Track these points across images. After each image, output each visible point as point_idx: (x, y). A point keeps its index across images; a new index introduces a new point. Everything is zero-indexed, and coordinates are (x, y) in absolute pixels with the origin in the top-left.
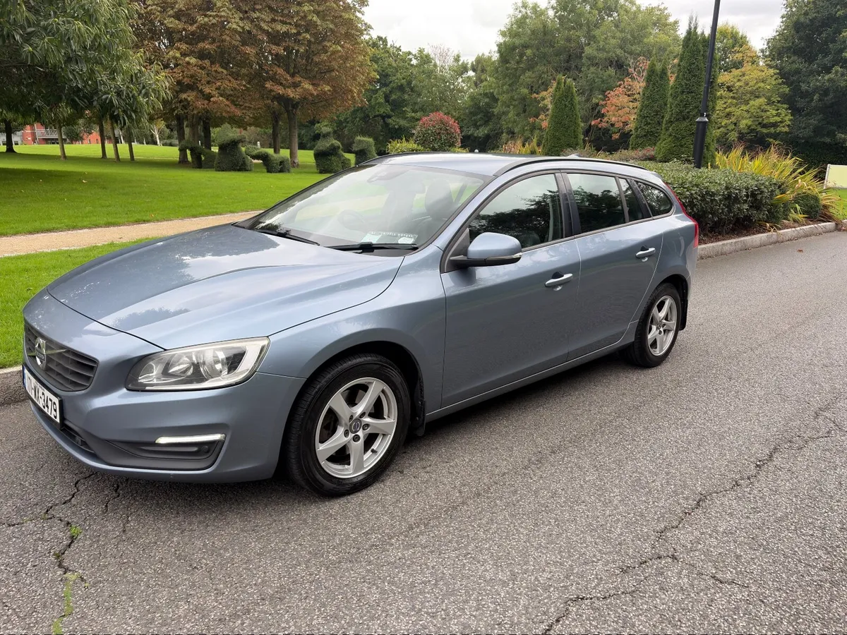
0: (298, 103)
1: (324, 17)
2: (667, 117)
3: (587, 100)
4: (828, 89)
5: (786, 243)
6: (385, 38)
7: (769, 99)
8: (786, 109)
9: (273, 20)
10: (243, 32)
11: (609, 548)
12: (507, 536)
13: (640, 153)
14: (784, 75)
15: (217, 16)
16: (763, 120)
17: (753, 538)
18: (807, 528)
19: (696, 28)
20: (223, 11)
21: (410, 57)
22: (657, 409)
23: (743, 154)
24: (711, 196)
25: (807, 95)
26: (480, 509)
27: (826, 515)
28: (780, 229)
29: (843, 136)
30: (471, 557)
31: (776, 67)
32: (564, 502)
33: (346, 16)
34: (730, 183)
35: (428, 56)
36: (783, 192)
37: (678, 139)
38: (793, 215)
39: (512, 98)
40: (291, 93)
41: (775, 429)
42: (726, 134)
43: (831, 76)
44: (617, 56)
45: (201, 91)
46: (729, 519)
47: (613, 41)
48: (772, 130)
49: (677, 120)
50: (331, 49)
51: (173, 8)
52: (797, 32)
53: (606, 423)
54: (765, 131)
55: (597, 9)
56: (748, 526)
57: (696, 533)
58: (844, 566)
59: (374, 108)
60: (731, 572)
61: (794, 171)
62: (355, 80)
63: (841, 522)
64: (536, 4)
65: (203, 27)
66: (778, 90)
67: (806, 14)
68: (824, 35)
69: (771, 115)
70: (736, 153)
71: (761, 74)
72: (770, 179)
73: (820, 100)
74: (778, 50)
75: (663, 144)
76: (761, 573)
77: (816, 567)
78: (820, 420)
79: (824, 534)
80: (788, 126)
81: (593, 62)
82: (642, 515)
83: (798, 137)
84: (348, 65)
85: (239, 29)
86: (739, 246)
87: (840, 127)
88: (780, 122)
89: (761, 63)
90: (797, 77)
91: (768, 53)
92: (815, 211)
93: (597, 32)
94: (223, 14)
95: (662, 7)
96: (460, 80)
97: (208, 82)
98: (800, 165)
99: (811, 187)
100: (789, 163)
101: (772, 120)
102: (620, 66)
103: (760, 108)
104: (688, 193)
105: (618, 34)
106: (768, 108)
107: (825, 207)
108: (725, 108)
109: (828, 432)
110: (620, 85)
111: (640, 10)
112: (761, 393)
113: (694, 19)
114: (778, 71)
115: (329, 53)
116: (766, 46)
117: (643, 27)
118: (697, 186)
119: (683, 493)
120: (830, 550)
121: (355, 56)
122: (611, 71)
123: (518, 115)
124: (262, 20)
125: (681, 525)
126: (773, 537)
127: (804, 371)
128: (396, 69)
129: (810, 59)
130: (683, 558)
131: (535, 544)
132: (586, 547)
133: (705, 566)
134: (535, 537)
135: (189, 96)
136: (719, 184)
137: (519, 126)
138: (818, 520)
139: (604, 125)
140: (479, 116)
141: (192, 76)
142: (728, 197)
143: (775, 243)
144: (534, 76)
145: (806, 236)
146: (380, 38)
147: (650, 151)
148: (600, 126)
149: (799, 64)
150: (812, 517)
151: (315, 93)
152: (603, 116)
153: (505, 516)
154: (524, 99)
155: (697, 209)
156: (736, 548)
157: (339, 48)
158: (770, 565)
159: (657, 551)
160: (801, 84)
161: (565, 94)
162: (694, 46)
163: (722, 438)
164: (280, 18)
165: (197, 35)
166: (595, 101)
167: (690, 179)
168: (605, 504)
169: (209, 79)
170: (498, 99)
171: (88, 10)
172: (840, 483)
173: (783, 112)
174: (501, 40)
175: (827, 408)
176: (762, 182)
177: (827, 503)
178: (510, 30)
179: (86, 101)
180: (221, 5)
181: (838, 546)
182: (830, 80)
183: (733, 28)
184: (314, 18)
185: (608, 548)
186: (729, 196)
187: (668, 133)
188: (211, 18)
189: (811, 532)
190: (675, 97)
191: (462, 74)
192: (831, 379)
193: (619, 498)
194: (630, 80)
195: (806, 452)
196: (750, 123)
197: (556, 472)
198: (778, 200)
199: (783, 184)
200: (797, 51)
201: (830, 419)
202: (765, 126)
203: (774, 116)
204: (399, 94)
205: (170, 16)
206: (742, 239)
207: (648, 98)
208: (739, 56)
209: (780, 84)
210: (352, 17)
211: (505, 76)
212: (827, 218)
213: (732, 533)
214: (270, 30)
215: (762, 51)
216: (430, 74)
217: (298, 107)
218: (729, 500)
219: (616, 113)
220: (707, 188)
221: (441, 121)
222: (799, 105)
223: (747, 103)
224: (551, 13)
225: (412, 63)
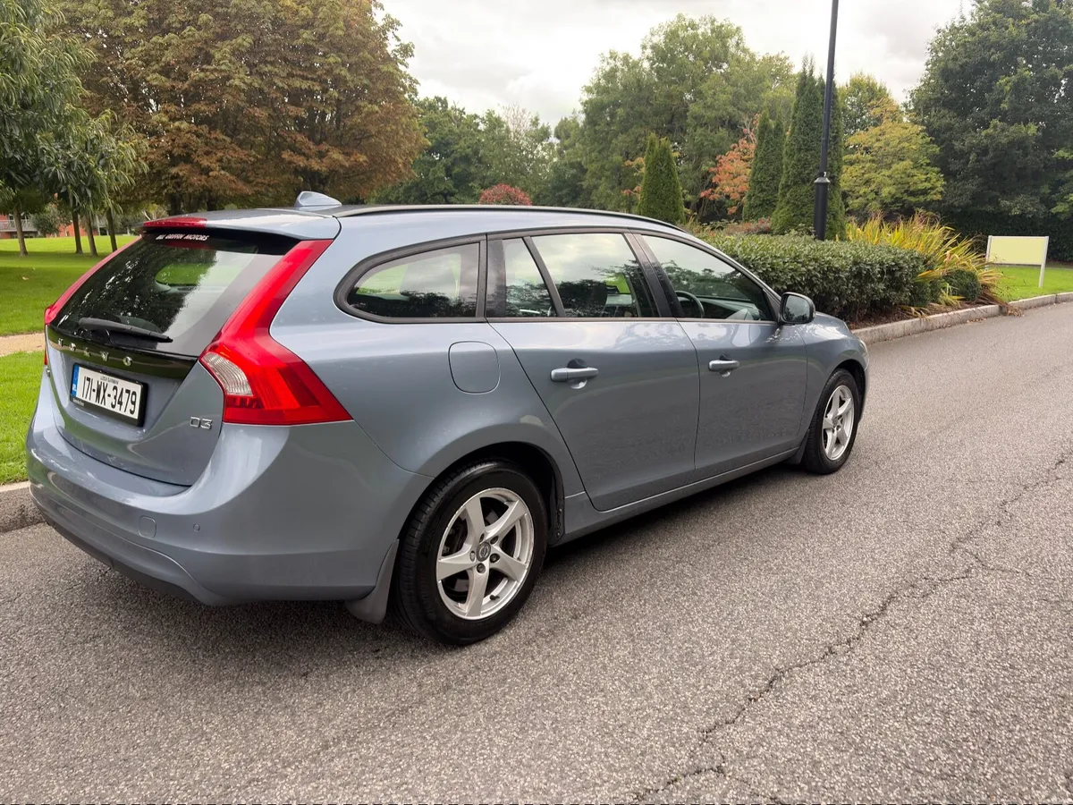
0: (327, 177)
1: (356, 72)
2: (783, 180)
3: (697, 167)
4: (987, 146)
5: (936, 331)
6: (445, 99)
7: (915, 161)
8: (938, 173)
9: (290, 75)
10: (250, 90)
11: (625, 760)
12: (474, 750)
13: (753, 225)
14: (933, 133)
15: (215, 70)
16: (909, 187)
17: (841, 733)
18: (922, 713)
19: (812, 71)
20: (224, 63)
21: (477, 120)
22: (735, 549)
23: (881, 226)
24: (835, 272)
25: (962, 155)
26: (442, 710)
27: (952, 691)
28: (929, 314)
29: (1008, 203)
30: (406, 789)
31: (922, 123)
32: (574, 692)
33: (384, 68)
34: (859, 257)
35: (498, 120)
36: (931, 269)
37: (798, 206)
38: (945, 296)
39: (603, 167)
40: (315, 165)
41: (893, 570)
42: (867, 204)
43: (990, 131)
44: (729, 113)
45: (198, 164)
46: (810, 705)
47: (723, 97)
48: (922, 198)
49: (795, 184)
50: (366, 109)
51: (158, 62)
52: (946, 81)
53: (660, 571)
54: (912, 199)
55: (703, 60)
56: (837, 714)
57: (760, 730)
58: (971, 771)
59: (433, 184)
60: (801, 789)
61: (945, 242)
62: (399, 147)
63: (974, 702)
64: (628, 55)
65: (197, 84)
66: (926, 151)
67: (955, 59)
68: (978, 84)
69: (920, 180)
70: (873, 225)
71: (906, 132)
72: (911, 252)
73: (977, 161)
74: (924, 104)
75: (780, 214)
76: (846, 787)
77: (929, 774)
78: (957, 554)
79: (946, 722)
80: (941, 193)
81: (700, 122)
82: (685, 707)
83: (952, 205)
84: (389, 129)
85: (243, 86)
86: (877, 335)
87: (1004, 192)
88: (931, 189)
89: (905, 119)
90: (948, 134)
91: (912, 107)
92: (972, 292)
93: (703, 87)
94: (223, 67)
95: (782, 56)
96: (540, 148)
97: (207, 153)
98: (952, 235)
99: (966, 262)
100: (937, 232)
101: (921, 186)
102: (733, 126)
103: (905, 173)
104: (804, 269)
105: (729, 89)
106: (915, 172)
107: (985, 286)
108: (863, 174)
109: (968, 571)
110: (734, 148)
111: (754, 60)
112: (880, 520)
113: (809, 60)
114: (925, 128)
115: (363, 115)
116: (909, 99)
117: (760, 80)
118: (816, 260)
119: (751, 669)
120: (952, 745)
121: (397, 118)
122: (723, 132)
123: (612, 188)
124: (276, 74)
125: (739, 719)
126: (871, 729)
127: (943, 490)
128: (459, 136)
129: (963, 112)
130: (734, 770)
131: (512, 762)
132: (589, 762)
133: (764, 782)
134: (515, 751)
135: (181, 170)
136: (845, 258)
137: (614, 202)
138: (939, 700)
139: (716, 196)
140: (564, 192)
141: (185, 146)
142: (858, 275)
143: (922, 331)
144: (628, 139)
145: (963, 322)
146: (438, 99)
147: (766, 223)
148: (711, 198)
149: (948, 118)
150: (931, 697)
151: (347, 165)
152: (715, 186)
153: (478, 719)
154: (618, 169)
155: (818, 290)
156: (814, 750)
157: (376, 108)
158: (862, 775)
159: (697, 761)
160: (954, 142)
161: (659, 157)
162: (810, 93)
163: (819, 585)
164: (299, 72)
165: (191, 94)
166: (704, 168)
167: (806, 252)
168: (634, 693)
169: (207, 149)
170: (587, 170)
171: (10, 54)
172: (977, 644)
173: (933, 176)
174: (586, 97)
175: (968, 538)
176: (901, 255)
177: (956, 674)
178: (598, 86)
179: (27, 176)
180: (220, 57)
181: (965, 740)
182: (987, 136)
183: (868, 78)
184: (343, 72)
185: (623, 761)
186: (859, 273)
187: (786, 199)
188: (208, 73)
189: (928, 720)
190: (791, 156)
191: (542, 140)
192: (977, 499)
193: (656, 682)
194: (745, 142)
195: (934, 600)
196: (893, 191)
197: (571, 647)
198: (924, 277)
199: (929, 259)
200: (948, 104)
201: (971, 553)
202: (913, 194)
203: (922, 182)
204: (463, 166)
205: (154, 72)
206: (881, 326)
207: (762, 160)
208: (877, 111)
209: (929, 143)
210: (391, 70)
211: (594, 140)
212: (987, 299)
213: (811, 727)
214: (286, 87)
215: (905, 105)
216: (502, 141)
217: (327, 182)
218: (814, 677)
219: (731, 182)
220: (828, 262)
221: (508, 195)
222: (953, 167)
223: (889, 166)
224: (646, 65)
225: (479, 128)
